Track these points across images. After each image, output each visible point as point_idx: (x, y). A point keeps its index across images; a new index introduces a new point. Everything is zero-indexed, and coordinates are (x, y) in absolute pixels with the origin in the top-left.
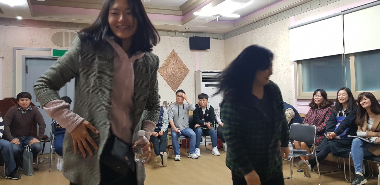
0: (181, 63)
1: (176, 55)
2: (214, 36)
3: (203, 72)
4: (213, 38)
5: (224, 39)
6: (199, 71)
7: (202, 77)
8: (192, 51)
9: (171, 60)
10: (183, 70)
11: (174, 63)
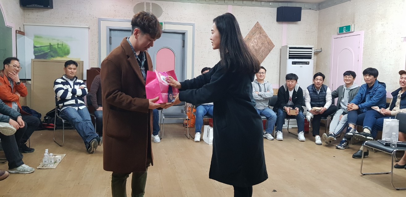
0: (266, 37)
1: (261, 28)
2: (306, 6)
3: (290, 48)
4: (305, 8)
5: (319, 9)
6: (287, 46)
7: (289, 53)
8: (279, 23)
9: (254, 34)
10: (267, 44)
11: (258, 36)
